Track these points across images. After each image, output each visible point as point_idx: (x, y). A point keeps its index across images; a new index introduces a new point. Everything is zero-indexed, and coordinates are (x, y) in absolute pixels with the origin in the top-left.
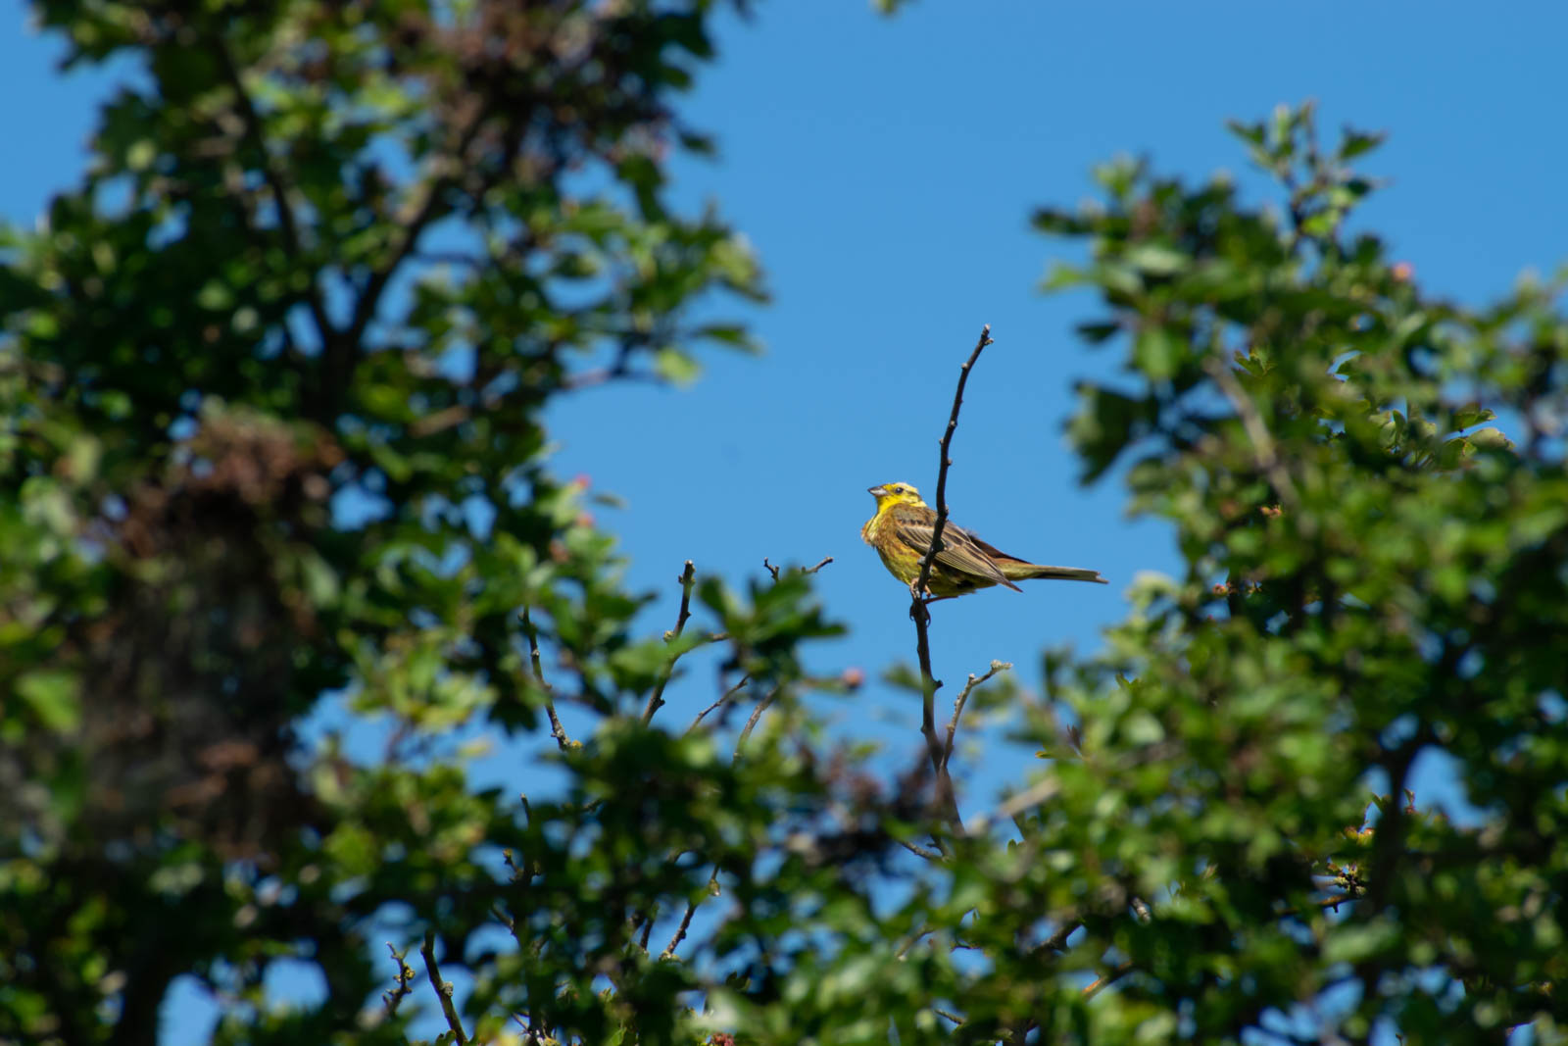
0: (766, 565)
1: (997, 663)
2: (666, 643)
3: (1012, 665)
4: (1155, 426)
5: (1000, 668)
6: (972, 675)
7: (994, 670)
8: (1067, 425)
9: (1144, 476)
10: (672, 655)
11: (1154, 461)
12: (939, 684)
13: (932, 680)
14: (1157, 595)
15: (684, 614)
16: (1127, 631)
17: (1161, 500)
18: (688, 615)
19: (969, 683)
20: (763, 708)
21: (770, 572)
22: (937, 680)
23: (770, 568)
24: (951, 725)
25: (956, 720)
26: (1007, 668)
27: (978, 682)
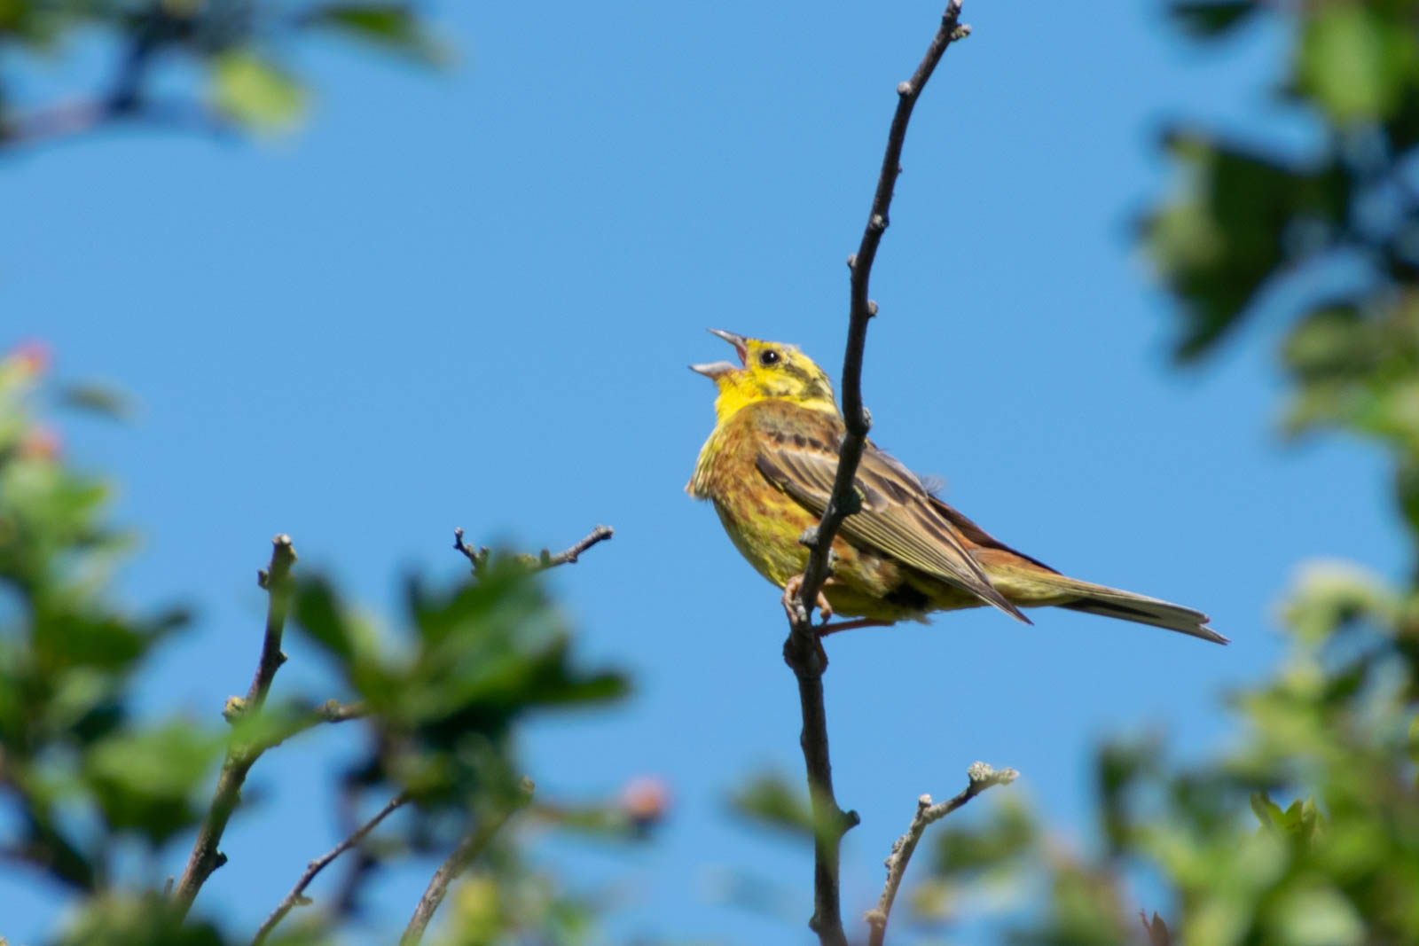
0: (459, 546)
1: (983, 770)
2: (228, 726)
3: (1017, 774)
4: (1344, 229)
5: (990, 781)
6: (926, 798)
7: (975, 788)
8: (1143, 226)
9: (1321, 343)
10: (242, 750)
11: (1341, 310)
12: (852, 820)
13: (836, 808)
14: (1347, 615)
15: (272, 659)
16: (1281, 696)
17: (1355, 397)
18: (280, 660)
19: (920, 814)
20: (452, 874)
21: (467, 560)
22: (846, 810)
23: (467, 553)
24: (876, 912)
25: (889, 900)
26: (1006, 782)
27: (939, 814)
